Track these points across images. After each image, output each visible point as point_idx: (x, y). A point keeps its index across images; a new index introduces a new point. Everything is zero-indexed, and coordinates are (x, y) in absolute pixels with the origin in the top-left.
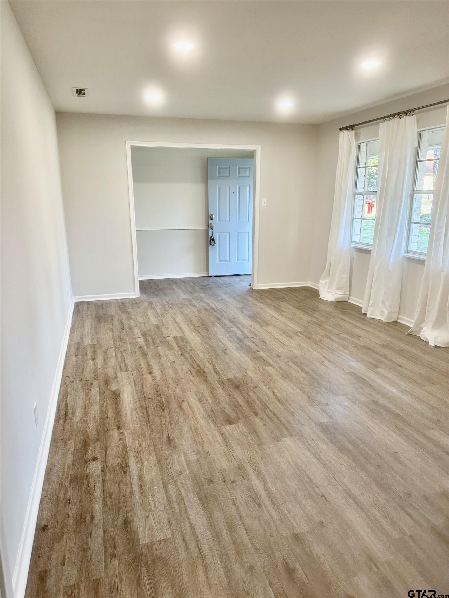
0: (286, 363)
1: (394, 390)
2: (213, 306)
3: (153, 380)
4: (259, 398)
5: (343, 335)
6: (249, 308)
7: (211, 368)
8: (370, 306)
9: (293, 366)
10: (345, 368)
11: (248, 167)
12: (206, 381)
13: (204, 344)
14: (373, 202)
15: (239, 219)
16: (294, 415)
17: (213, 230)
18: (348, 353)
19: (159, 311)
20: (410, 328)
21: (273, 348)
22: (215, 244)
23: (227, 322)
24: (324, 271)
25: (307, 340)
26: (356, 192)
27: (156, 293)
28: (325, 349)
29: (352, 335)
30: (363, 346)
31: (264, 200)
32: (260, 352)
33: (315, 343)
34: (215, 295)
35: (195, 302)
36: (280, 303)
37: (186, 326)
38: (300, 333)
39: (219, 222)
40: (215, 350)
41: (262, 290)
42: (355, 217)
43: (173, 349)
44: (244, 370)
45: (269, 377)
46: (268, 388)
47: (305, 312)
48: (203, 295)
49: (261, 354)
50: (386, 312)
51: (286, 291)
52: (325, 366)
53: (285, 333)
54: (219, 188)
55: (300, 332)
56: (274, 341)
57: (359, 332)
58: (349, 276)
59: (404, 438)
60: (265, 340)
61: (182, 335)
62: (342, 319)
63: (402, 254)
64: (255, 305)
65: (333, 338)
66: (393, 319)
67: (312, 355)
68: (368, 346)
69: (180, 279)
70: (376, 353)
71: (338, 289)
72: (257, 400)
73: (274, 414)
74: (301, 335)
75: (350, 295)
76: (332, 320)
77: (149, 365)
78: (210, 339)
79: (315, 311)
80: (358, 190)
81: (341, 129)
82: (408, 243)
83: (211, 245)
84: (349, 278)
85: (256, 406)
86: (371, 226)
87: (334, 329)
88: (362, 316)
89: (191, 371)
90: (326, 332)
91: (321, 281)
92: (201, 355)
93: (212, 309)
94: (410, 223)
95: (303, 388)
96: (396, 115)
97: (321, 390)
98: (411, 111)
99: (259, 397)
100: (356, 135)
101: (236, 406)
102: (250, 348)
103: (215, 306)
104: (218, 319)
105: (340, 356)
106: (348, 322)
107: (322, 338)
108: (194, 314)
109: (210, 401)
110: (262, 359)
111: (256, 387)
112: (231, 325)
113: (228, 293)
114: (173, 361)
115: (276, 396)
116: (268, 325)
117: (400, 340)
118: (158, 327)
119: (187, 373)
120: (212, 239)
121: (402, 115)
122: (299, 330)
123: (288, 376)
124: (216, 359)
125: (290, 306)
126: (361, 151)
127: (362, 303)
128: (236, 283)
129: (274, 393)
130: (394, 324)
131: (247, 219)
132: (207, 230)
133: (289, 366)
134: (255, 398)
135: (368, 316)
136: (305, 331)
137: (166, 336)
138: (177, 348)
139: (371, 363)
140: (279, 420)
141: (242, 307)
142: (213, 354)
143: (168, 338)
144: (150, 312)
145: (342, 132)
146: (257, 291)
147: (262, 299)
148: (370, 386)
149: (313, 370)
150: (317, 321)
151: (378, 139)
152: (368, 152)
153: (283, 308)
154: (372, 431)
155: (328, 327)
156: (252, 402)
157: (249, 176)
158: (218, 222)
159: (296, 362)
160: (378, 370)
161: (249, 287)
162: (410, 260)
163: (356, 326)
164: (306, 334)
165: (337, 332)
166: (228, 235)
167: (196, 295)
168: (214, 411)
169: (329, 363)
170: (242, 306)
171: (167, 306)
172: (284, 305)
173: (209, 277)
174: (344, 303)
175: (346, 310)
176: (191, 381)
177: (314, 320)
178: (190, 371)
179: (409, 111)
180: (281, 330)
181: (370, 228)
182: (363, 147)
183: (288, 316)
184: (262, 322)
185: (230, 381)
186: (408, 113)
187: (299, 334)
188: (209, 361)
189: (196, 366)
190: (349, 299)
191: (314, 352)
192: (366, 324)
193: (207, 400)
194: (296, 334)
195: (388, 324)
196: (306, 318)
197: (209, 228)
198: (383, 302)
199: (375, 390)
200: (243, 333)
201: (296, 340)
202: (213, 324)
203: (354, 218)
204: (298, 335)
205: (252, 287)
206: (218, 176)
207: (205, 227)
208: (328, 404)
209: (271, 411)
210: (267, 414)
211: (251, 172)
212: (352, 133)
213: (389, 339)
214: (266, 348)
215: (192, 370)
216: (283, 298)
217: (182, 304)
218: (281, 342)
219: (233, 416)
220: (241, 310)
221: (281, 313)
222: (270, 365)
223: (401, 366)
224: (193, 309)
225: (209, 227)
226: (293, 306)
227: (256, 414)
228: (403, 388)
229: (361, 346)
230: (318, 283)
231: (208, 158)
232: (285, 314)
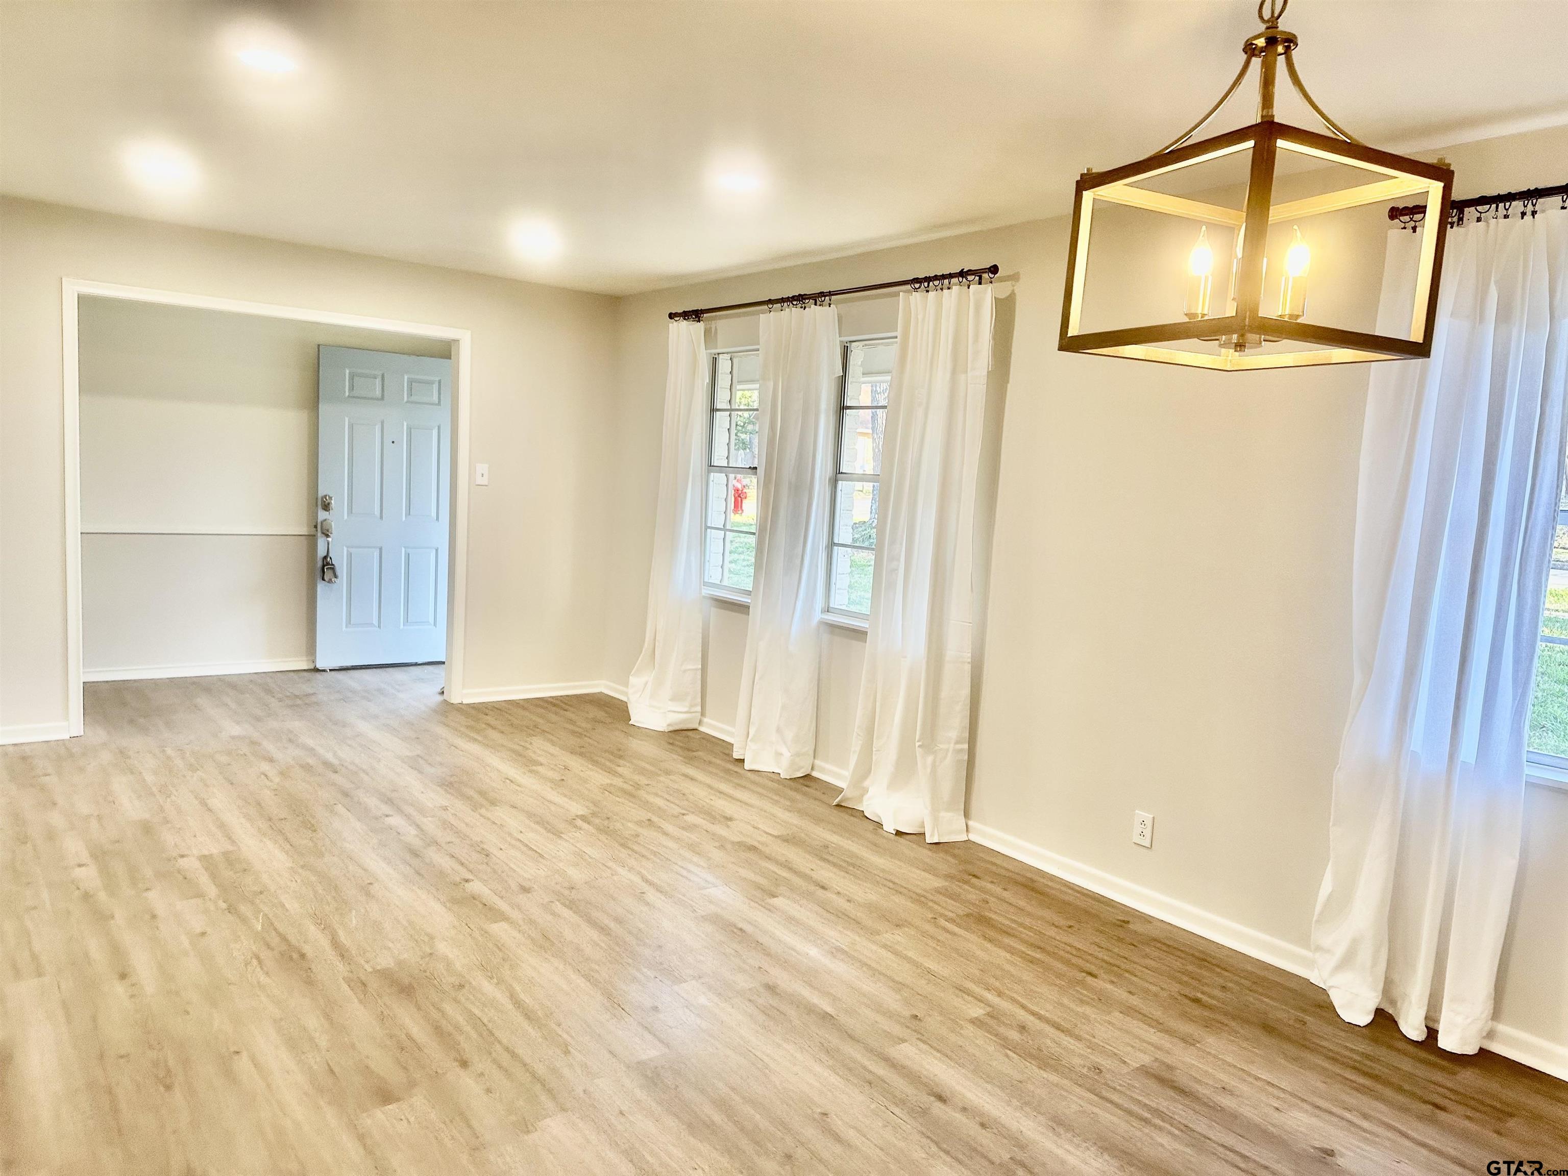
0: (546, 907)
1: (814, 952)
2: (330, 757)
3: (132, 996)
4: (472, 1018)
5: (691, 818)
6: (438, 759)
7: (324, 942)
8: (750, 740)
9: (566, 913)
10: (697, 906)
11: (432, 378)
12: (310, 982)
13: (300, 871)
14: (744, 487)
15: (408, 513)
16: (569, 1052)
17: (330, 539)
18: (702, 863)
19: (149, 778)
20: (841, 790)
21: (511, 868)
22: (336, 577)
23: (372, 802)
24: (640, 655)
25: (603, 837)
26: (711, 466)
27: (142, 720)
28: (648, 859)
29: (711, 815)
30: (739, 843)
31: (482, 468)
32: (471, 883)
33: (622, 845)
34: (336, 723)
35: (270, 747)
36: (526, 742)
37: (243, 820)
38: (582, 820)
39: (348, 516)
40: (336, 888)
41: (475, 707)
42: (709, 525)
43: (200, 895)
44: (426, 939)
45: (498, 951)
46: (497, 984)
47: (595, 763)
48: (296, 725)
49: (476, 887)
50: (787, 754)
51: (542, 707)
52: (648, 904)
53: (541, 822)
54: (351, 427)
55: (583, 818)
56: (513, 846)
57: (729, 808)
58: (700, 666)
59: (841, 1073)
60: (485, 847)
61: (231, 848)
62: (686, 776)
63: (818, 616)
64: (456, 748)
65: (669, 828)
66: (803, 770)
67: (615, 878)
68: (750, 842)
69: (221, 679)
70: (768, 858)
71: (675, 698)
72: (465, 1023)
73: (513, 1055)
74: (585, 826)
75: (703, 714)
76: (662, 779)
77: (117, 951)
78: (321, 855)
79: (621, 757)
80: (716, 463)
81: (672, 316)
82: (829, 590)
83: (323, 579)
84: (699, 673)
85: (461, 1039)
86: (742, 543)
87: (668, 803)
88: (730, 766)
89: (262, 957)
90: (650, 814)
91: (632, 680)
92: (293, 906)
93: (327, 764)
94: (832, 544)
95: (592, 974)
96: (795, 300)
97: (638, 970)
98: (825, 296)
99: (471, 1015)
100: (707, 332)
101: (402, 1049)
102: (442, 874)
103: (335, 754)
104: (346, 794)
105: (685, 873)
106: (701, 782)
107: (640, 830)
108: (268, 783)
109: (323, 1041)
110: (477, 903)
111: (461, 986)
112: (385, 809)
113: (376, 717)
114: (199, 930)
115: (518, 1004)
116: (493, 803)
117: (818, 820)
118: (147, 828)
119: (246, 965)
120: (328, 564)
121: (807, 301)
122: (580, 813)
123: (553, 944)
124: (342, 914)
125: (553, 747)
126: (720, 371)
127: (731, 734)
128: (397, 687)
129: (513, 997)
130: (805, 783)
131: (434, 514)
132: (312, 539)
133: (553, 914)
134: (461, 1020)
135: (747, 766)
136: (594, 814)
137: (174, 854)
138: (212, 891)
139: (759, 887)
140: (528, 1070)
141: (418, 756)
142: (329, 898)
143: (182, 862)
144: (120, 785)
145: (675, 323)
146: (461, 709)
147: (478, 731)
148: (758, 946)
149: (618, 920)
150: (626, 786)
151: (758, 350)
152: (734, 375)
153: (535, 752)
154: (767, 1066)
155: (651, 799)
156: (450, 1028)
157: (439, 403)
158: (346, 517)
159: (572, 902)
160: (776, 901)
161: (440, 698)
162: (835, 629)
163: (721, 792)
164: (597, 821)
165: (677, 810)
166: (376, 554)
167: (273, 724)
168: (336, 1070)
169: (659, 895)
170: (419, 752)
171: (179, 762)
172: (539, 747)
173: (316, 670)
174: (690, 733)
175: (694, 751)
176: (261, 986)
177: (618, 782)
178: (258, 958)
179: (822, 296)
180: (530, 815)
181: (741, 550)
182: (724, 365)
183: (551, 774)
184: (476, 796)
185: (385, 975)
186: (820, 299)
187: (579, 822)
188: (319, 921)
189: (275, 941)
190: (700, 723)
191: (620, 870)
192: (745, 787)
193: (311, 1039)
194: (571, 822)
195: (791, 783)
196: (598, 778)
197: (319, 534)
198: (779, 730)
199: (769, 955)
200: (422, 830)
201: (571, 841)
202: (330, 808)
203: (707, 527)
204: (576, 827)
205: (445, 696)
206: (347, 394)
207: (304, 531)
208: (657, 1007)
209: (507, 1049)
210: (494, 1060)
211: (442, 392)
212: (695, 329)
213: (794, 819)
214: (489, 870)
215: (265, 954)
216: (535, 726)
217: (229, 753)
218: (531, 849)
219: (395, 1077)
220: (414, 764)
221: (531, 768)
222: (501, 916)
223: (826, 887)
224: (265, 767)
225: (320, 530)
226: (564, 748)
227: (464, 1064)
228: (833, 943)
229: (733, 843)
230: (626, 684)
231: (319, 345)
232: (540, 769)
